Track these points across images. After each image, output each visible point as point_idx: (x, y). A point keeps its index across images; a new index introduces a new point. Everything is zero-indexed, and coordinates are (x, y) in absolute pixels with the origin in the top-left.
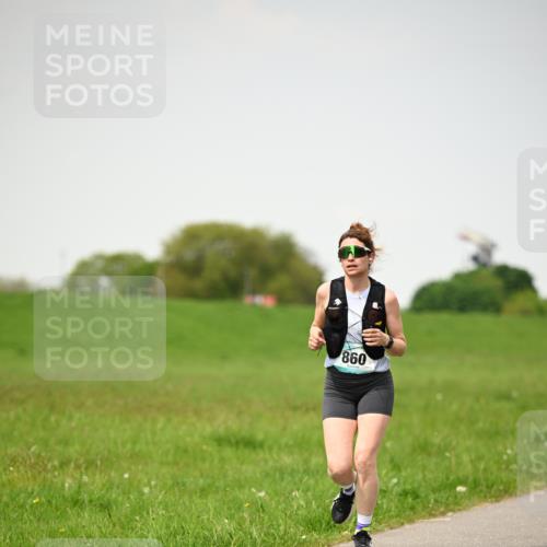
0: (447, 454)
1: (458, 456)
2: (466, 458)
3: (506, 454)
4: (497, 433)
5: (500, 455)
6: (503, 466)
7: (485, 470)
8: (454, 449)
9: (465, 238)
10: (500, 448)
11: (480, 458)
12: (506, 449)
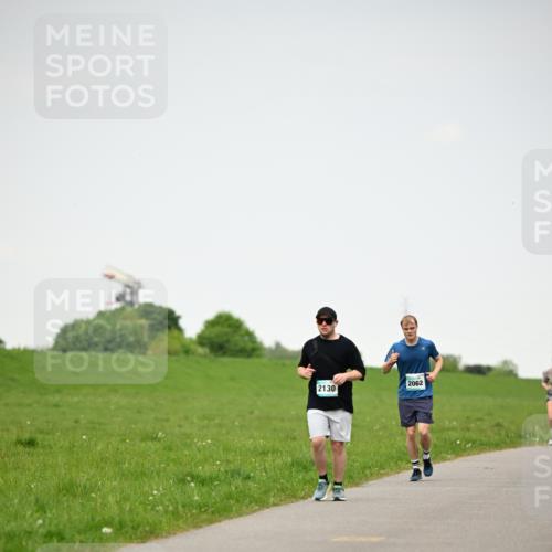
0: (93, 495)
1: (104, 497)
2: (111, 499)
3: (153, 495)
4: (143, 474)
5: (146, 495)
6: (149, 507)
7: (131, 510)
8: (99, 490)
9: (111, 277)
10: (146, 489)
11: (126, 499)
12: (152, 490)
